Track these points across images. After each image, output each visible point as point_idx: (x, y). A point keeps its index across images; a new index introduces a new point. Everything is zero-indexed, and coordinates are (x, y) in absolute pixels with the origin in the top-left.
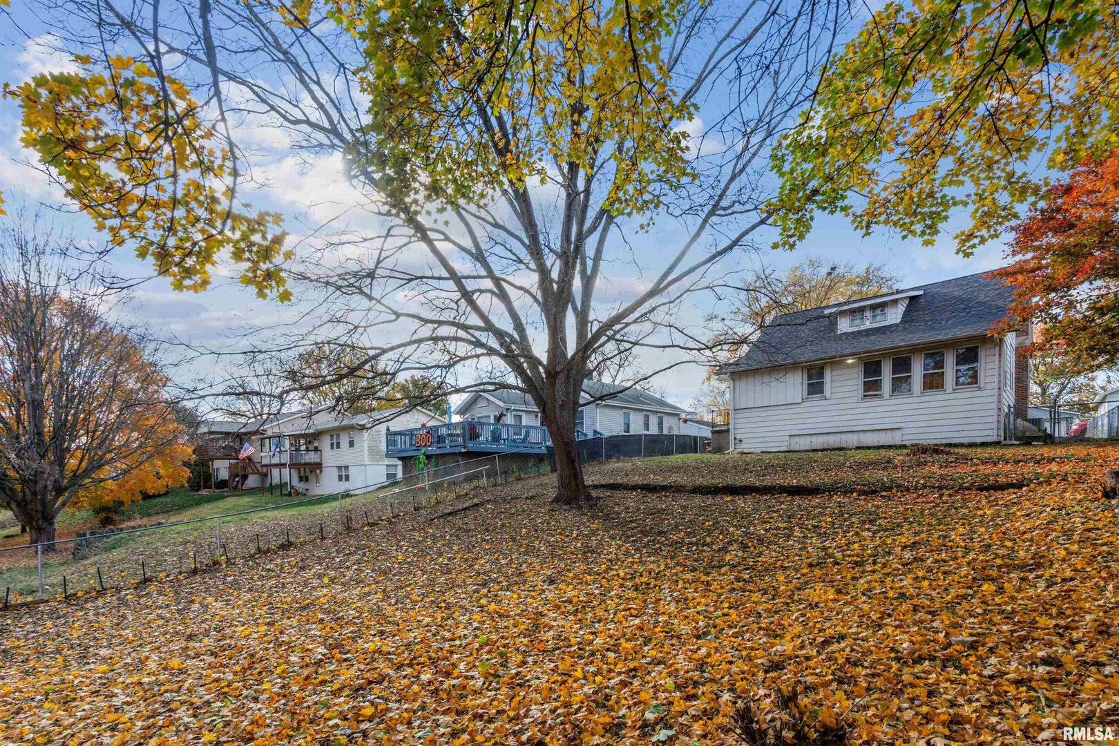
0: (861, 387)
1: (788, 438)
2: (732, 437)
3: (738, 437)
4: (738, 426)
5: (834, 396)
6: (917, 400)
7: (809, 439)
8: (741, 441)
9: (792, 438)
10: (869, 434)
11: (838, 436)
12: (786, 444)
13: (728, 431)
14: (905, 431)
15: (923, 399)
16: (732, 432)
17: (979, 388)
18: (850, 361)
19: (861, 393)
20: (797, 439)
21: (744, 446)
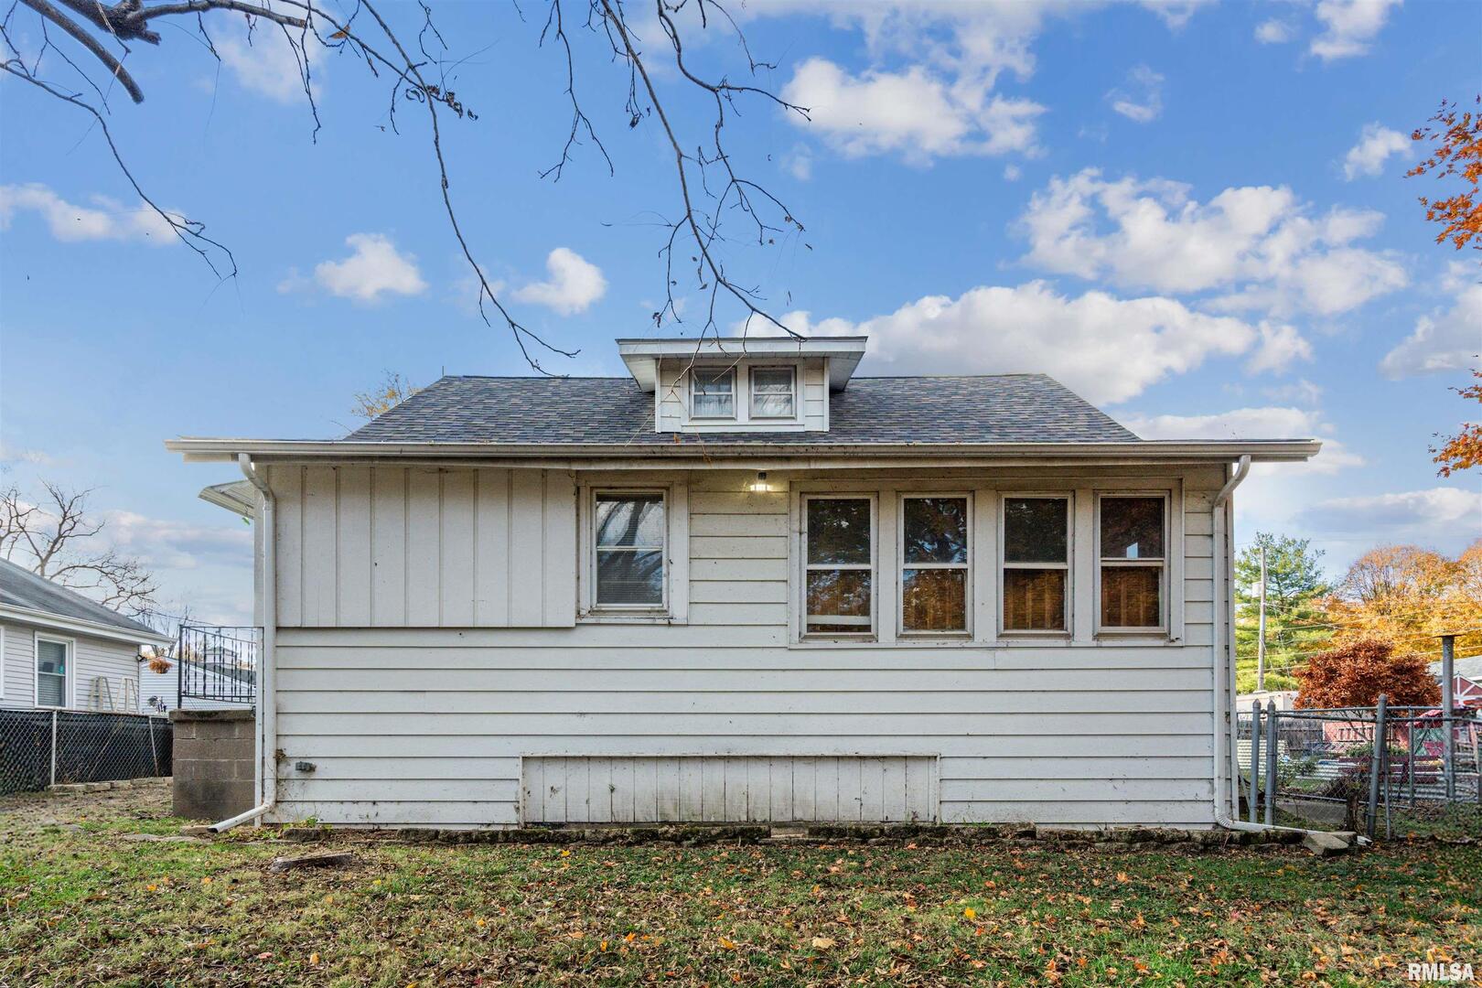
0: (798, 593)
1: (515, 769)
2: (263, 750)
3: (294, 749)
4: (291, 703)
5: (700, 615)
6: (984, 659)
7: (602, 777)
8: (306, 769)
9: (534, 766)
10: (827, 772)
11: (717, 773)
12: (510, 791)
13: (247, 719)
14: (951, 769)
15: (1004, 659)
16: (264, 728)
17: (1169, 640)
18: (760, 487)
19: (797, 614)
20: (555, 775)
21: (317, 790)
